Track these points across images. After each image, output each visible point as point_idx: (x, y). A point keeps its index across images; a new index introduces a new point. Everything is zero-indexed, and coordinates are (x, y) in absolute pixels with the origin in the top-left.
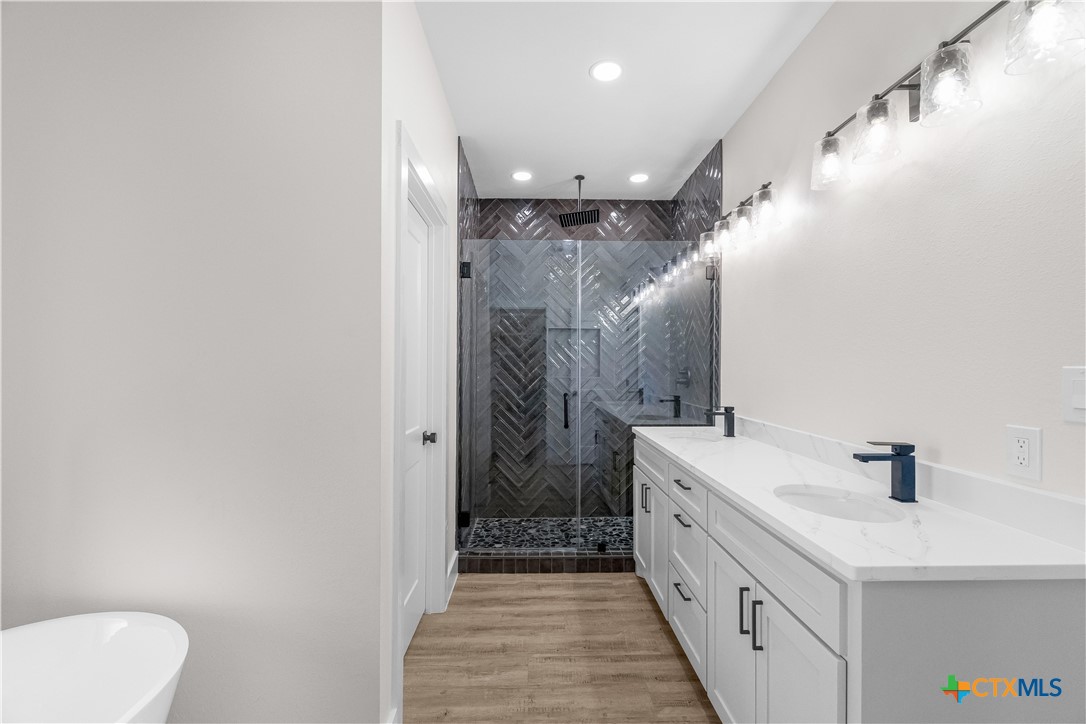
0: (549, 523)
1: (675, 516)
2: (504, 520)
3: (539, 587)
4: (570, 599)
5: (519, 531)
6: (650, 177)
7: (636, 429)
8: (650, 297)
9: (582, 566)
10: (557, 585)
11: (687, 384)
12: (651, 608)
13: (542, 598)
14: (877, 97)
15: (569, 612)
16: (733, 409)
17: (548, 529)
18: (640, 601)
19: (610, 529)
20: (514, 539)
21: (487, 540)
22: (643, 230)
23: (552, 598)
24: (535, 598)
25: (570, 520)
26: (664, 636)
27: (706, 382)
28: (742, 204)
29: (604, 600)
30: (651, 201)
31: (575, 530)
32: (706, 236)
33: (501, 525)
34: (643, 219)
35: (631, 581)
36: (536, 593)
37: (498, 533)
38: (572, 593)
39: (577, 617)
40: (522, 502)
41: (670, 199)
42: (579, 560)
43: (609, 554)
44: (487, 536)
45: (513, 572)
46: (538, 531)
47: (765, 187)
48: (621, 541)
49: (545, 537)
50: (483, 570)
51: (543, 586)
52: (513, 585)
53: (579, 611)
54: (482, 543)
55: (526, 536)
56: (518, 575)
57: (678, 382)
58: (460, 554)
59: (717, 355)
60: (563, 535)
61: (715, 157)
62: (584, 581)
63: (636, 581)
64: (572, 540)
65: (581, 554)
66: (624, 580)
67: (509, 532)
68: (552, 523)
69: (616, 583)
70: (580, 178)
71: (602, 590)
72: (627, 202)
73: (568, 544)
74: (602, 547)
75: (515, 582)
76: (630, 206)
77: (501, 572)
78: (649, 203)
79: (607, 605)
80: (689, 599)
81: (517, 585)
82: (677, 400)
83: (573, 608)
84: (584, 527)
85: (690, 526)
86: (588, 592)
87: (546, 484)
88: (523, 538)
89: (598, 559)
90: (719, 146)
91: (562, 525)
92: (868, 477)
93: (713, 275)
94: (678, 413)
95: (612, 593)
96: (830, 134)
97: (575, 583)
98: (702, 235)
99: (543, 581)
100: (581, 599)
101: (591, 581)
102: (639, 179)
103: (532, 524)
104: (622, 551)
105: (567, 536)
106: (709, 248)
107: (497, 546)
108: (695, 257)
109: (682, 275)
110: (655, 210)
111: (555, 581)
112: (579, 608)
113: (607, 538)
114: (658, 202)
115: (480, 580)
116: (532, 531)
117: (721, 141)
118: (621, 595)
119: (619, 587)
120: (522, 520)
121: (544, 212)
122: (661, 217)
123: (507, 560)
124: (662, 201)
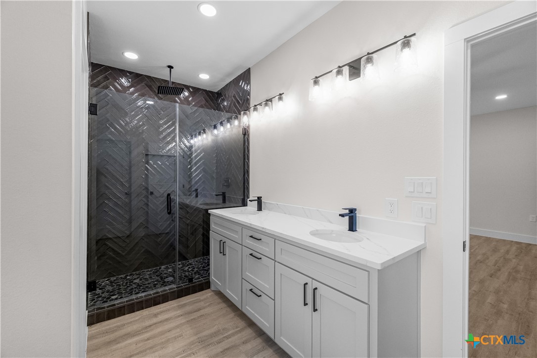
0: (147, 273)
1: (250, 254)
2: (112, 279)
3: (156, 315)
4: (179, 316)
5: (127, 283)
6: (210, 77)
7: (210, 211)
8: (202, 141)
9: (180, 294)
10: (168, 310)
11: (228, 186)
12: (226, 306)
13: (161, 322)
14: (339, 67)
15: (182, 325)
16: (261, 197)
17: (147, 277)
18: (219, 304)
19: (187, 268)
20: (125, 289)
21: (103, 295)
22: (202, 105)
23: (167, 320)
24: (156, 324)
25: (160, 268)
26: (238, 318)
27: (241, 185)
28: (267, 101)
29: (199, 310)
30: (206, 90)
31: (166, 274)
32: (244, 113)
33: (111, 282)
34: (201, 99)
35: (210, 294)
36: (155, 320)
37: (110, 288)
38: (179, 312)
39: (188, 325)
40: (126, 264)
41: (216, 91)
42: (178, 291)
43: (195, 282)
44: (103, 293)
45: (134, 312)
46: (141, 280)
47: (280, 94)
48: (195, 273)
49: (147, 283)
50: (109, 318)
51: (158, 314)
52: (136, 320)
53: (188, 321)
54: (100, 299)
55: (134, 285)
56: (138, 312)
57: (225, 185)
58: (88, 312)
59: (248, 172)
60: (159, 278)
61: (246, 76)
62: (185, 302)
63: (212, 293)
64: (166, 280)
65: (179, 287)
66: (206, 294)
67: (120, 285)
68: (149, 273)
69: (202, 298)
70: (171, 67)
71: (197, 304)
72: (193, 88)
73: (164, 284)
74: (191, 280)
75: (137, 318)
76: (196, 91)
77: (124, 314)
78: (205, 91)
79: (202, 312)
80: (261, 296)
81: (139, 319)
82: (224, 195)
83: (184, 321)
84: (170, 270)
85: (261, 258)
86: (188, 308)
87: (144, 249)
88: (131, 287)
89: (190, 287)
90: (249, 71)
91: (156, 272)
92: (331, 223)
93: (246, 133)
94: (225, 201)
95: (202, 304)
96: (317, 78)
97: (179, 306)
98: (242, 113)
99: (157, 311)
100: (186, 314)
101: (188, 301)
102: (204, 77)
103: (135, 277)
104: (201, 279)
105: (162, 278)
106: (245, 120)
107: (113, 297)
108: (236, 122)
109: (226, 131)
110: (208, 96)
111: (164, 308)
112: (187, 320)
113: (187, 273)
114: (210, 91)
115: (108, 325)
116: (137, 281)
117: (250, 68)
118: (208, 304)
119: (205, 299)
120: (127, 276)
121: (142, 82)
122: (212, 100)
123: (128, 305)
124: (212, 92)
